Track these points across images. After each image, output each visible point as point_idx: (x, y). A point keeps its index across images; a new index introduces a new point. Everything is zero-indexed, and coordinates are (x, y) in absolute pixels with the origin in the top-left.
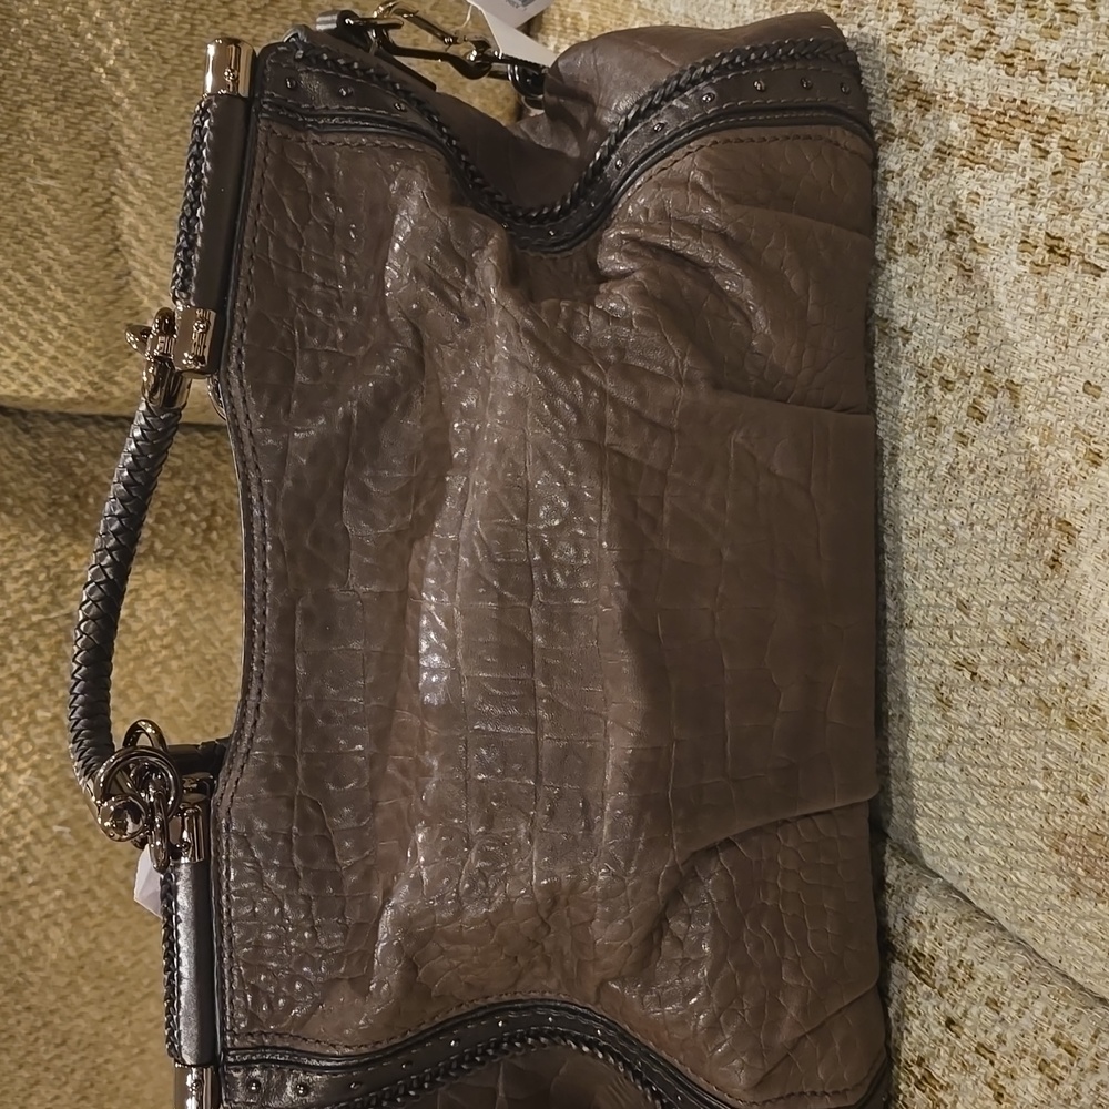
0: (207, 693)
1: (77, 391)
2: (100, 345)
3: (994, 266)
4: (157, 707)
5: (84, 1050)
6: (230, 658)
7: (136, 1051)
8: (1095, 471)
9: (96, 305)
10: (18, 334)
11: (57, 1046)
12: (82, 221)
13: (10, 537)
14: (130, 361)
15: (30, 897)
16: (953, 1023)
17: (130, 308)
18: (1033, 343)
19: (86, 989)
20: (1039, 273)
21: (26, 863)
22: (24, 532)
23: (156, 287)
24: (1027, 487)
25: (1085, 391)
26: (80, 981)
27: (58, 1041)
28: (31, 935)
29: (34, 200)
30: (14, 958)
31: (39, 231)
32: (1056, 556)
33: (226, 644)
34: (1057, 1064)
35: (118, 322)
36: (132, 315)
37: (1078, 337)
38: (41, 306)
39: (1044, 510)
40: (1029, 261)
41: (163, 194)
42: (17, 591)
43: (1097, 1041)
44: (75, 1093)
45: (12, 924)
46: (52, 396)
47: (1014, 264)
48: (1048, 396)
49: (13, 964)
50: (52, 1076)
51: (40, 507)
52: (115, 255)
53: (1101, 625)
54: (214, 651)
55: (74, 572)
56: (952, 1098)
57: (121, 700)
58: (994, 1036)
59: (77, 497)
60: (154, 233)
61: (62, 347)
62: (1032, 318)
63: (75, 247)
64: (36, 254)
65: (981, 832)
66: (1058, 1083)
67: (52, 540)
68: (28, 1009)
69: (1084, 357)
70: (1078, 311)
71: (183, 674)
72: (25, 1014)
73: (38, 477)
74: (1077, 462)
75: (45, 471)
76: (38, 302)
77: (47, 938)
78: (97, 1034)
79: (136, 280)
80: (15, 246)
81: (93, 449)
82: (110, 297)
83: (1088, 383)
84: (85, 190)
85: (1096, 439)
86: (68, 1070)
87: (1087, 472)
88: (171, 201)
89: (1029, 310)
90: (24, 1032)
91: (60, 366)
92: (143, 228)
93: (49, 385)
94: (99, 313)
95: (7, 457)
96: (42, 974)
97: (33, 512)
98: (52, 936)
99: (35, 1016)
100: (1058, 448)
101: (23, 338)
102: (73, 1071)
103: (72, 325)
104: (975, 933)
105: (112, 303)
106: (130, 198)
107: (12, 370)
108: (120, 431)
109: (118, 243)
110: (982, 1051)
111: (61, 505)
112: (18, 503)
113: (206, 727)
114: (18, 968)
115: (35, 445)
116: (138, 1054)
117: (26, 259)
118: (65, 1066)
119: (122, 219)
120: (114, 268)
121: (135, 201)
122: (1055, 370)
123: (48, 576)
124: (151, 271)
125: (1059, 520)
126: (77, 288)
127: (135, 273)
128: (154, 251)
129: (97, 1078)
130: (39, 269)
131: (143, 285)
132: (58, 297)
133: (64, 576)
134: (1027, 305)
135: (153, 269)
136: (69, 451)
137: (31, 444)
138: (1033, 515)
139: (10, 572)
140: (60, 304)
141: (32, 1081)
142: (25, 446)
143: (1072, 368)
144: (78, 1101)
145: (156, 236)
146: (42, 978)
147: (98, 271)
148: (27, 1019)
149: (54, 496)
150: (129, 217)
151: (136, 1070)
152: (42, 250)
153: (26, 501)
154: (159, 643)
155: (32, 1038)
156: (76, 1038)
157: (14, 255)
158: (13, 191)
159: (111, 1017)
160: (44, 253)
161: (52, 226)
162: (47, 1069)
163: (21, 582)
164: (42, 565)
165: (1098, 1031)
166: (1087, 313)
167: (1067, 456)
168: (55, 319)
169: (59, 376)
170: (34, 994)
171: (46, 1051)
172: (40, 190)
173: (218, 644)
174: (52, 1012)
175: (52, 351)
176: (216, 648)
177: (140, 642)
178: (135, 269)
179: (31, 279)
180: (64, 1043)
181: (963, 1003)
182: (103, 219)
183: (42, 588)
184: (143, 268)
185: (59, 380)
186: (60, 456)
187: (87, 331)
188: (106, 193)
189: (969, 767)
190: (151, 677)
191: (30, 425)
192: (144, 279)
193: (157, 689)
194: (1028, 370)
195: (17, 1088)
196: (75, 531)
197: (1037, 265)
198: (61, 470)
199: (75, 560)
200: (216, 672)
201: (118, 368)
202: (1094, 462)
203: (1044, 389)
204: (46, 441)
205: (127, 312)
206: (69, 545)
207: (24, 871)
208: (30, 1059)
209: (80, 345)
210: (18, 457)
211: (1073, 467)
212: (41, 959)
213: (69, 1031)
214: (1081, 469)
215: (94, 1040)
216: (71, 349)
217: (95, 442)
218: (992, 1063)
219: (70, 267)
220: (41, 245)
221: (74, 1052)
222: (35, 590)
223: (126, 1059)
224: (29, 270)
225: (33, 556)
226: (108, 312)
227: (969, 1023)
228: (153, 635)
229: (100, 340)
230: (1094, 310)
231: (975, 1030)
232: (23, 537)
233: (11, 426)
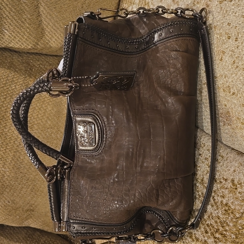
0: (57, 109)
1: (31, 46)
2: (36, 36)
3: (213, 4)
4: (47, 112)
5: (32, 181)
6: (61, 102)
7: (42, 182)
8: (229, 40)
9: (35, 27)
10: (19, 34)
11: (27, 180)
12: (32, 10)
13: (17, 77)
14: (41, 40)
15: (21, 150)
16: (201, 154)
17: (42, 28)
18: (219, 17)
19: (33, 169)
20: (221, 3)
21: (21, 143)
22: (20, 76)
23: (47, 24)
24: (217, 46)
25: (228, 25)
26: (31, 167)
27: (27, 179)
28: (22, 158)
29: (23, 5)
30: (18, 162)
31: (24, 12)
32: (221, 58)
33: (61, 99)
34: (220, 160)
35: (39, 31)
36: (42, 30)
37: (227, 14)
38: (24, 27)
39: (220, 50)
40: (219, 1)
41: (49, 4)
42: (19, 88)
43: (227, 155)
44: (30, 190)
45: (18, 155)
46: (26, 48)
47: (216, 2)
48: (221, 27)
49: (18, 163)
50: (26, 187)
51: (23, 71)
52: (39, 17)
53: (229, 70)
54: (58, 101)
55: (30, 84)
56: (200, 169)
57: (40, 110)
58: (208, 156)
59: (31, 69)
60: (47, 12)
61: (28, 36)
62: (219, 12)
63: (31, 15)
64: (23, 16)
65: (207, 117)
66: (220, 163)
67: (26, 78)
68: (21, 173)
69: (228, 18)
70: (227, 9)
71: (52, 105)
72: (20, 174)
73: (23, 65)
74: (226, 39)
75: (24, 64)
76: (23, 27)
77: (25, 158)
78: (35, 178)
79: (43, 22)
80: (19, 15)
81: (34, 60)
82: (38, 26)
83: (228, 23)
84: (33, 3)
85: (229, 34)
86: (29, 185)
87: (228, 41)
88: (50, 5)
89: (219, 11)
90: (20, 177)
91: (28, 41)
92: (44, 11)
93: (25, 45)
94: (36, 29)
95: (17, 61)
96: (24, 166)
97: (22, 72)
98: (26, 158)
99: (22, 174)
100: (222, 37)
101: (20, 34)
102: (30, 186)
103: (30, 32)
104: (206, 137)
105: (38, 27)
106: (42, 5)
107: (18, 42)
108: (39, 56)
109: (39, 14)
110: (206, 159)
111: (27, 71)
112: (19, 70)
113: (57, 116)
114: (19, 164)
115: (22, 59)
116: (43, 182)
117: (21, 17)
118: (28, 185)
119: (40, 9)
120: (39, 20)
121: (43, 5)
122: (222, 22)
123: (25, 85)
124: (46, 20)
125: (222, 51)
126: (31, 24)
127: (43, 21)
128: (47, 16)
129: (35, 187)
130: (24, 20)
131: (44, 23)
132: (27, 26)
133: (28, 85)
134: (218, 10)
135: (47, 20)
136: (29, 60)
137: (21, 58)
138: (218, 51)
139: (17, 84)
140: (28, 27)
141: (22, 187)
142: (20, 59)
143: (226, 21)
144: (31, 192)
145: (47, 13)
146: (23, 166)
147: (36, 20)
148: (21, 175)
149: (26, 69)
150: (42, 9)
151: (42, 186)
152: (24, 16)
153: (20, 70)
154: (47, 99)
155: (22, 179)
156: (30, 179)
157: (18, 17)
158: (18, 3)
159: (37, 175)
160: (25, 16)
161: (26, 11)
162: (25, 185)
163: (19, 86)
164: (24, 82)
165: (228, 153)
166: (229, 9)
167: (224, 38)
168: (26, 30)
169: (27, 43)
170: (22, 170)
171: (25, 181)
172: (24, 3)
173: (59, 99)
174: (26, 173)
175: (26, 38)
176: (59, 100)
177: (43, 99)
178: (43, 20)
179: (22, 22)
180: (28, 180)
181: (203, 151)
182: (36, 9)
183: (24, 87)
184: (44, 20)
185: (27, 44)
186: (27, 61)
187: (33, 33)
188: (37, 4)
189: (205, 104)
190: (46, 106)
191: (21, 55)
192: (45, 22)
193: (47, 108)
194: (218, 23)
195: (19, 189)
196: (30, 76)
197: (220, 2)
198: (27, 64)
199: (30, 82)
200: (59, 105)
201: (39, 42)
202: (229, 38)
203: (220, 26)
204: (24, 58)
205: (41, 29)
206: (29, 79)
207: (20, 145)
208: (21, 183)
209: (32, 36)
210: (19, 61)
211: (225, 40)
212: (24, 162)
213: (29, 177)
214: (226, 40)
215: (34, 179)
216: (30, 37)
217: (34, 58)
218: (208, 161)
219: (30, 19)
220: (24, 14)
221: (30, 182)
222: (22, 88)
223: (40, 184)
224: (21, 20)
225: (22, 81)
226: (37, 29)
227: (204, 154)
228: (46, 97)
229: (36, 35)
230: (230, 8)
231: (205, 155)
232: (20, 77)
233: (17, 55)
